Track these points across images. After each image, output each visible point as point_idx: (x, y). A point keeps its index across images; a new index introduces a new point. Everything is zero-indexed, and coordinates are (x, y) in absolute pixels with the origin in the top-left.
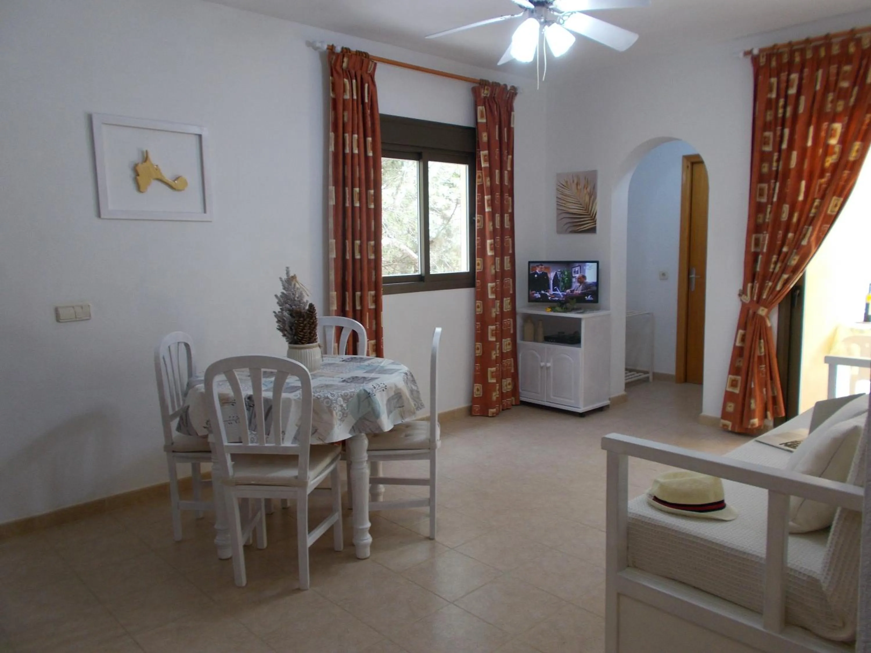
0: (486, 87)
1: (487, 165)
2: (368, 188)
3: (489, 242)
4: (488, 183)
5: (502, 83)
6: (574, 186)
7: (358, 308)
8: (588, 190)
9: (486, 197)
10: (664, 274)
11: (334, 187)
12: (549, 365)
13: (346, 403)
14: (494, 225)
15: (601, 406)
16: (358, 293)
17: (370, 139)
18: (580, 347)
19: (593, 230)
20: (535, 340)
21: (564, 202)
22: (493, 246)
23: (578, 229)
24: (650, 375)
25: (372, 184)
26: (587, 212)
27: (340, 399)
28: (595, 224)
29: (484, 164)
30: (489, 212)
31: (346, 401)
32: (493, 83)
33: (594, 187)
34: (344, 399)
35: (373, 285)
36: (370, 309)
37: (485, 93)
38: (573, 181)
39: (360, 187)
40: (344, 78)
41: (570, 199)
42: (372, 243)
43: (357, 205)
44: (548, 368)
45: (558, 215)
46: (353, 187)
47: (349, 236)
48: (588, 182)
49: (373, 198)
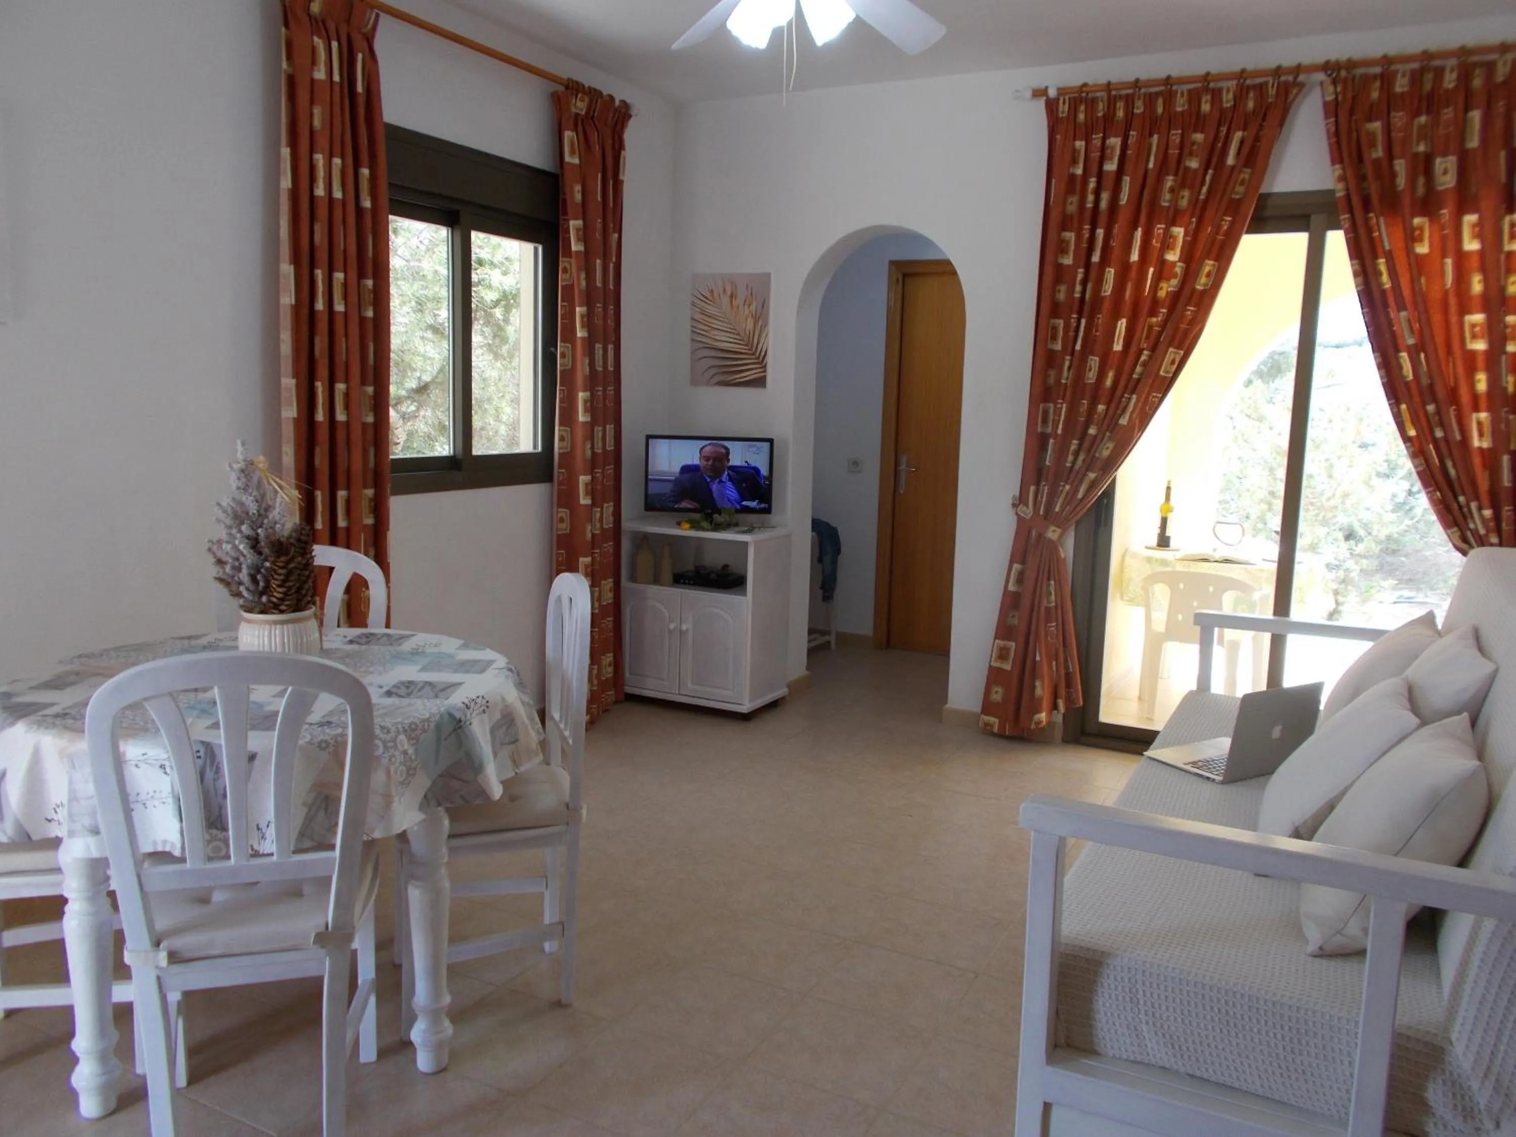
0: (580, 95)
1: (581, 248)
2: (361, 275)
3: (582, 396)
4: (583, 283)
5: (606, 92)
6: (726, 300)
7: (342, 523)
8: (753, 307)
9: (578, 309)
10: (856, 463)
11: (292, 267)
12: (683, 628)
13: (413, 745)
14: (592, 364)
15: (775, 699)
16: (342, 494)
17: (365, 172)
18: (745, 595)
19: (760, 382)
20: (656, 580)
21: (706, 328)
22: (588, 404)
23: (732, 380)
24: (832, 638)
25: (370, 267)
26: (749, 350)
27: (402, 737)
28: (765, 372)
29: (576, 246)
30: (583, 338)
31: (414, 741)
32: (590, 88)
33: (764, 304)
34: (410, 738)
35: (370, 476)
36: (366, 525)
37: (580, 106)
38: (724, 290)
39: (345, 272)
40: (312, 35)
41: (716, 324)
42: (371, 389)
43: (340, 308)
44: (683, 633)
45: (694, 351)
46: (331, 270)
47: (323, 370)
48: (752, 294)
49: (372, 296)
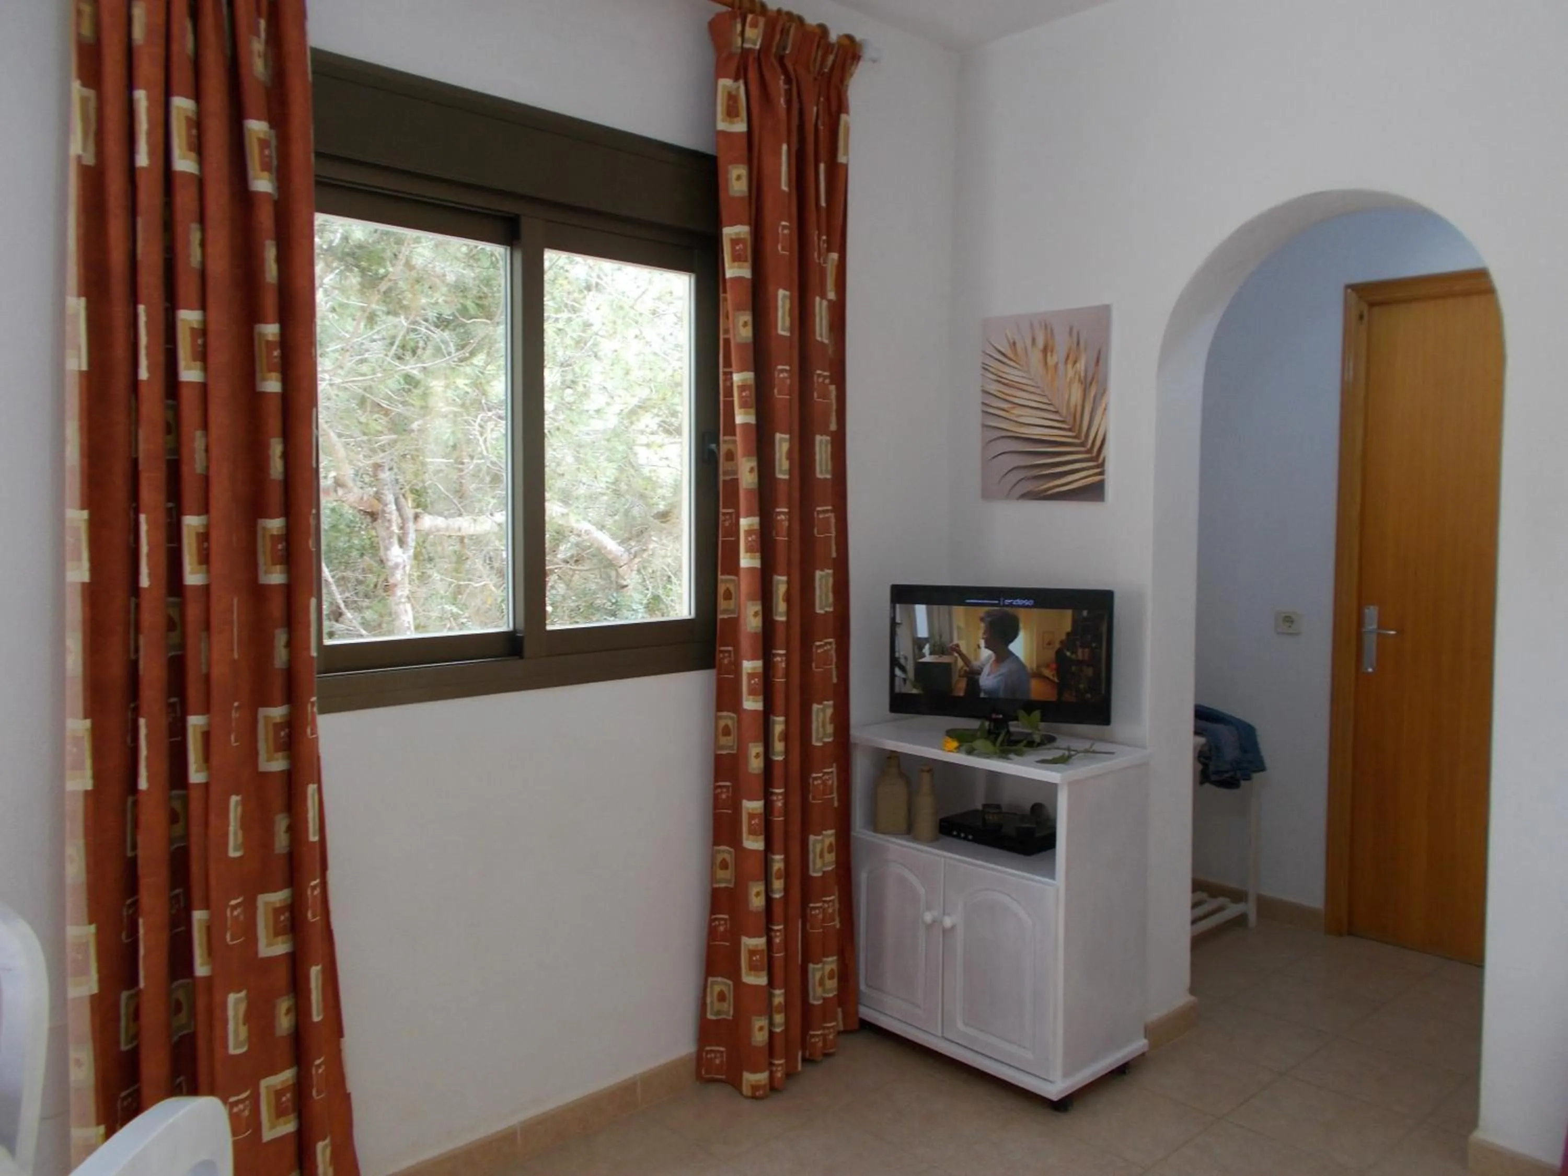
1: (745, 272)
2: (252, 316)
3: (745, 524)
4: (748, 332)
5: (812, 20)
6: (1036, 356)
7: (197, 776)
8: (1081, 366)
9: (736, 376)
10: (1289, 620)
11: (83, 301)
12: (948, 922)
14: (767, 469)
15: (1121, 1063)
16: (198, 721)
17: (257, 127)
19: (1094, 492)
20: (909, 830)
21: (1005, 405)
22: (758, 538)
23: (1048, 489)
24: (1250, 908)
25: (270, 302)
26: (1075, 437)
28: (1102, 473)
30: (747, 426)
32: (779, 11)
33: (1100, 359)
35: (278, 685)
36: (266, 775)
37: (747, 36)
38: (1034, 341)
39: (205, 308)
41: (1022, 397)
42: (275, 525)
43: (190, 374)
44: (947, 933)
45: (987, 443)
46: (171, 304)
48: (1078, 344)
49: (276, 353)
